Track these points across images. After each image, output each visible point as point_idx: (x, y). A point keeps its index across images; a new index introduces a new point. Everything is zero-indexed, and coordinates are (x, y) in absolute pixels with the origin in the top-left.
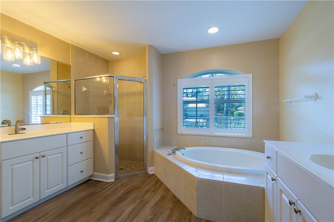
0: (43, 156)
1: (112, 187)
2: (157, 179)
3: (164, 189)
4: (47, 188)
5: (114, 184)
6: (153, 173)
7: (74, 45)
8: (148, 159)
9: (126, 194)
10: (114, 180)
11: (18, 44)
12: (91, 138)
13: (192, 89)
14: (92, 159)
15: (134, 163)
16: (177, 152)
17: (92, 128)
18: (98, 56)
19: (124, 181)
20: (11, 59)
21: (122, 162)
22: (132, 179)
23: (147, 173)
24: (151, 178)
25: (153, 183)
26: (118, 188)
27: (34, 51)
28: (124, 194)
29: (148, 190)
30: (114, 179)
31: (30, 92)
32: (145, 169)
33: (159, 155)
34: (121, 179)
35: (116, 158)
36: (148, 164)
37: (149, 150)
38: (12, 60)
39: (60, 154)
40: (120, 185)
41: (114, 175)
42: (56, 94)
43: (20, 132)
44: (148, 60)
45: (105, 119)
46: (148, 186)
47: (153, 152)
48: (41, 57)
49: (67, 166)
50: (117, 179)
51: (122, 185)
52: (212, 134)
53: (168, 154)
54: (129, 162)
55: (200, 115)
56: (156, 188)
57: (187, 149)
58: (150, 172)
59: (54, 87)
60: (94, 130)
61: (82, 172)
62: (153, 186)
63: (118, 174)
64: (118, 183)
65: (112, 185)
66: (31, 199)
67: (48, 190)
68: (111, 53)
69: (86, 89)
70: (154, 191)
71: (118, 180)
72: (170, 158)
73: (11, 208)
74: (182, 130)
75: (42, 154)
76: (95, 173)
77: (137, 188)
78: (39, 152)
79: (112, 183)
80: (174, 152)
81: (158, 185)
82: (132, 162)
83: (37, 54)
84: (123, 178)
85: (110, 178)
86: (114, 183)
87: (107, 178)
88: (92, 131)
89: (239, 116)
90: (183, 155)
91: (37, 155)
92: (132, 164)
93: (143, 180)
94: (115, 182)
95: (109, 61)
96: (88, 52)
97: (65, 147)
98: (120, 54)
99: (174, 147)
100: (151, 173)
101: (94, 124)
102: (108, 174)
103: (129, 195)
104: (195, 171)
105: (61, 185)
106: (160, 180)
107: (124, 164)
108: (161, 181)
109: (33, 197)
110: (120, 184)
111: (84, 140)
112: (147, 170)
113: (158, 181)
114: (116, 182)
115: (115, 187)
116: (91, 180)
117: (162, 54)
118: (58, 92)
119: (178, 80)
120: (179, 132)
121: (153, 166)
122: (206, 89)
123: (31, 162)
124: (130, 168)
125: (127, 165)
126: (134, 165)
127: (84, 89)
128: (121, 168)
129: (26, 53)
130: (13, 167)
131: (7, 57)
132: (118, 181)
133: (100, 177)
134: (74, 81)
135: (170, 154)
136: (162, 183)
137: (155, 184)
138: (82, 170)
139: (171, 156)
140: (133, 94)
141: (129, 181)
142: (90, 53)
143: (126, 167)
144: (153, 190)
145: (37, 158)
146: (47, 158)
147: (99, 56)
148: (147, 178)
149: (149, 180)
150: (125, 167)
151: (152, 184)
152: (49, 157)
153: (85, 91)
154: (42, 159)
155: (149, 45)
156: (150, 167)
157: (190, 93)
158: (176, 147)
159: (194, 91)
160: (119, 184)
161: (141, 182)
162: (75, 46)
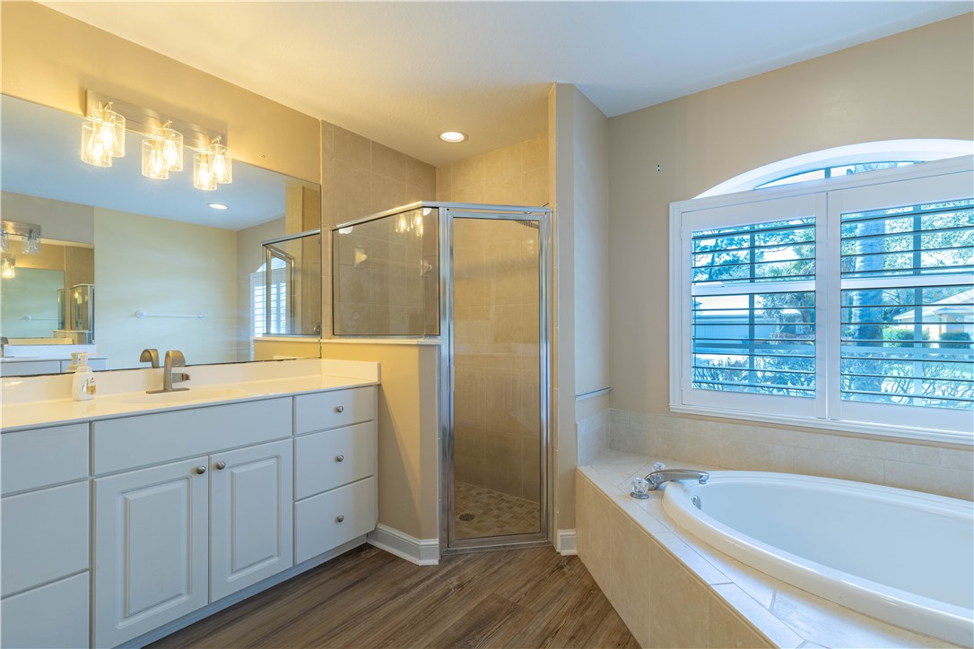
0: (219, 468)
1: (428, 588)
2: (587, 582)
3: (617, 638)
4: (232, 568)
5: (437, 576)
6: (573, 552)
7: (331, 125)
8: (556, 499)
9: (469, 631)
10: (435, 562)
11: (172, 127)
12: (370, 411)
13: (710, 256)
14: (374, 479)
15: (508, 502)
16: (670, 489)
17: (374, 379)
18: (402, 154)
19: (470, 571)
20: (160, 177)
21: (473, 492)
22: (497, 567)
23: (553, 549)
24: (564, 574)
25: (572, 598)
26: (445, 595)
27: (216, 145)
28: (463, 630)
29: (552, 627)
30: (439, 557)
31: (252, 275)
32: (545, 531)
33: (596, 491)
34: (460, 562)
35: (444, 475)
36: (556, 517)
37: (561, 467)
38: (162, 178)
39: (273, 462)
40: (456, 583)
41: (436, 542)
42: (299, 278)
43: (175, 386)
44: (555, 139)
45: (409, 349)
46: (554, 608)
47: (573, 476)
48: (234, 161)
49: (295, 500)
50: (446, 558)
51: (460, 586)
52: (828, 424)
53: (632, 494)
54: (496, 493)
55: (740, 342)
56: (582, 627)
57: (716, 478)
58: (562, 548)
59: (294, 258)
60: (379, 386)
61: (340, 520)
62: (572, 612)
63: (453, 537)
64: (448, 575)
65: (428, 582)
66: (184, 598)
67: (233, 572)
68: (439, 137)
69: (364, 257)
70: (573, 637)
71: (449, 561)
72: (641, 513)
73: (122, 625)
74: (687, 395)
75: (217, 459)
76: (384, 528)
77: (513, 610)
78: (208, 454)
79: (432, 571)
80: (656, 486)
81: (589, 613)
82: (506, 496)
83: (223, 154)
84: (469, 557)
85: (425, 551)
86: (436, 573)
87: (416, 551)
88: (372, 388)
89: (953, 345)
90: (697, 502)
91: (201, 462)
92: (504, 505)
93: (537, 579)
94: (440, 570)
95: (435, 168)
96: (373, 142)
97: (288, 438)
98: (467, 137)
99: (657, 464)
100: (565, 552)
101: (379, 366)
102: (420, 536)
103: (480, 636)
104: (771, 610)
105: (275, 560)
106: (600, 590)
107: (477, 502)
108: (603, 595)
109: (188, 593)
110: (454, 581)
111: (346, 418)
112: (550, 535)
113: (592, 592)
114: (445, 571)
115: (438, 591)
116: (371, 547)
117: (608, 117)
118: (304, 273)
119: (673, 206)
120: (675, 404)
121: (572, 526)
122: (762, 252)
123: (182, 484)
124: (498, 516)
125: (488, 505)
126: (511, 507)
127: (361, 257)
128: (467, 512)
129: (200, 156)
130: (130, 496)
131: (149, 169)
132: (450, 567)
133: (396, 542)
134: (330, 234)
135: (638, 495)
136: (608, 608)
137: (582, 605)
138: (339, 514)
139: (644, 503)
140: (508, 269)
141: (487, 573)
142: (380, 145)
143: (483, 514)
144: (569, 633)
145: (200, 472)
146: (232, 473)
147: (406, 153)
148: (549, 569)
149: (559, 583)
150: (481, 511)
151: (569, 605)
152: (236, 471)
153: (363, 262)
154: (216, 474)
155: (559, 86)
156: (563, 527)
157: (703, 269)
158: (664, 467)
159: (717, 260)
160: (453, 579)
161: (528, 586)
162: (335, 126)
